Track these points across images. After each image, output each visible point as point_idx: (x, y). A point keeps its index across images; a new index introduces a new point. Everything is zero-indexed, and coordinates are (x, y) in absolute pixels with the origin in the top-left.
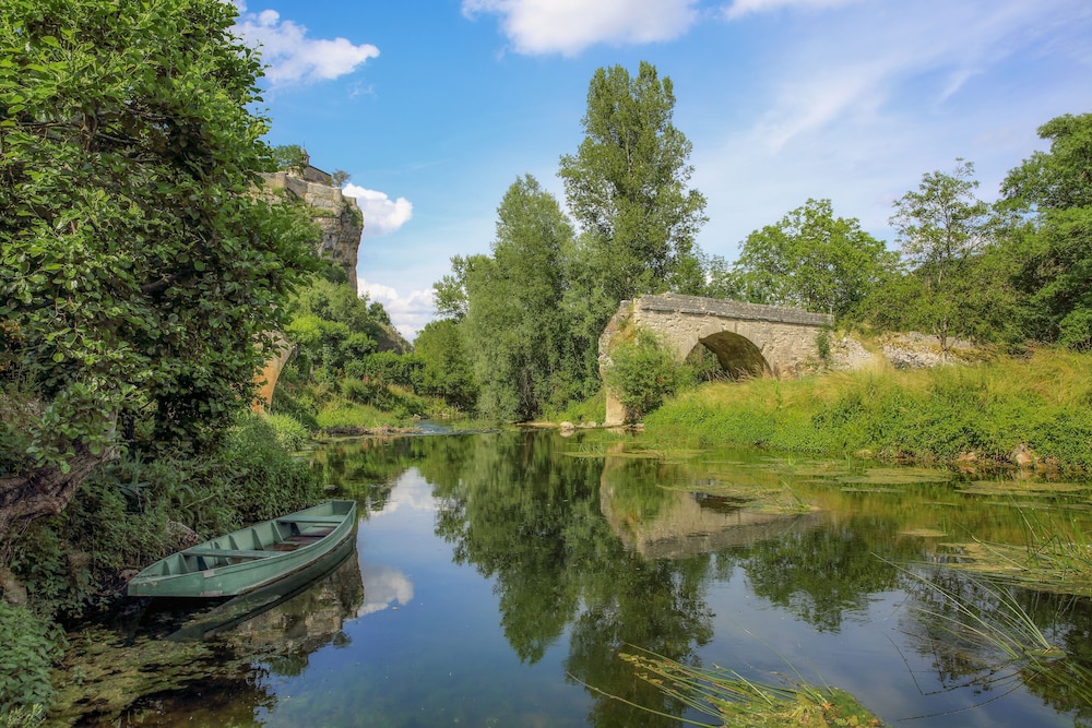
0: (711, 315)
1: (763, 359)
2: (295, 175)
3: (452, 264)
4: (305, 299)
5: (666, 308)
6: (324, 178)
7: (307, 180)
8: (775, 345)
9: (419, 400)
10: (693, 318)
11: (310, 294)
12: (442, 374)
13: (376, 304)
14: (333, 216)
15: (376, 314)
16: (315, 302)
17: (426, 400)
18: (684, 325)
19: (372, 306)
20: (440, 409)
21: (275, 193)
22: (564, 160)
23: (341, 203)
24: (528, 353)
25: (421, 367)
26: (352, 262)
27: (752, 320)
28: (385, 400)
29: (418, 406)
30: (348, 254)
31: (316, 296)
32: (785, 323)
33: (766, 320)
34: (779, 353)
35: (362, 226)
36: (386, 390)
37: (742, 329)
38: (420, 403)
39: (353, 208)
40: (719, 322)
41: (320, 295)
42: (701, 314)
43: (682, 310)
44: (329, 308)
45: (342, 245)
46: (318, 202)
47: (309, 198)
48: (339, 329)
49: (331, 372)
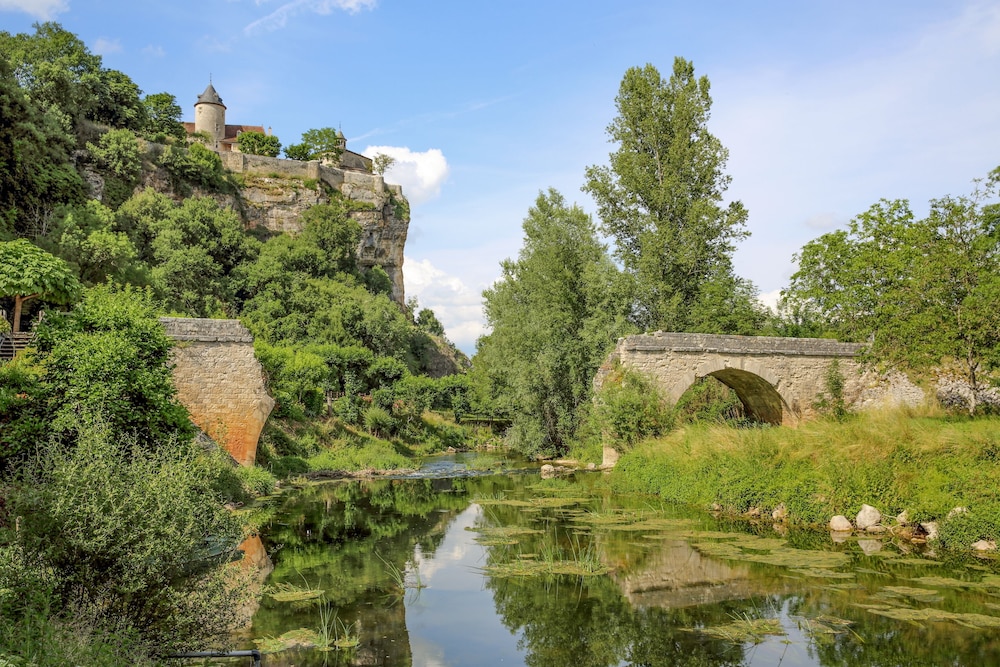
0: (710, 352)
1: (780, 396)
2: (330, 162)
3: (503, 269)
4: (335, 313)
5: (656, 347)
6: (364, 165)
7: (343, 167)
8: (794, 380)
9: (459, 429)
10: (688, 357)
11: (342, 307)
12: (486, 399)
13: (426, 311)
14: (374, 209)
15: (426, 323)
16: (349, 316)
17: (468, 429)
18: (678, 365)
19: (421, 313)
20: (484, 439)
21: (306, 186)
22: (590, 171)
23: (382, 194)
24: (551, 385)
25: (463, 390)
26: (397, 262)
27: (763, 355)
28: (416, 430)
29: (458, 437)
30: (392, 253)
31: (349, 309)
32: (808, 356)
33: (783, 354)
34: (799, 389)
35: (409, 219)
36: (418, 419)
37: (751, 365)
38: (460, 433)
39: (398, 198)
40: (721, 359)
41: (353, 307)
42: (697, 352)
43: (674, 349)
44: (363, 322)
45: (385, 242)
46: (356, 193)
47: (346, 189)
48: (360, 355)
49: (353, 401)
